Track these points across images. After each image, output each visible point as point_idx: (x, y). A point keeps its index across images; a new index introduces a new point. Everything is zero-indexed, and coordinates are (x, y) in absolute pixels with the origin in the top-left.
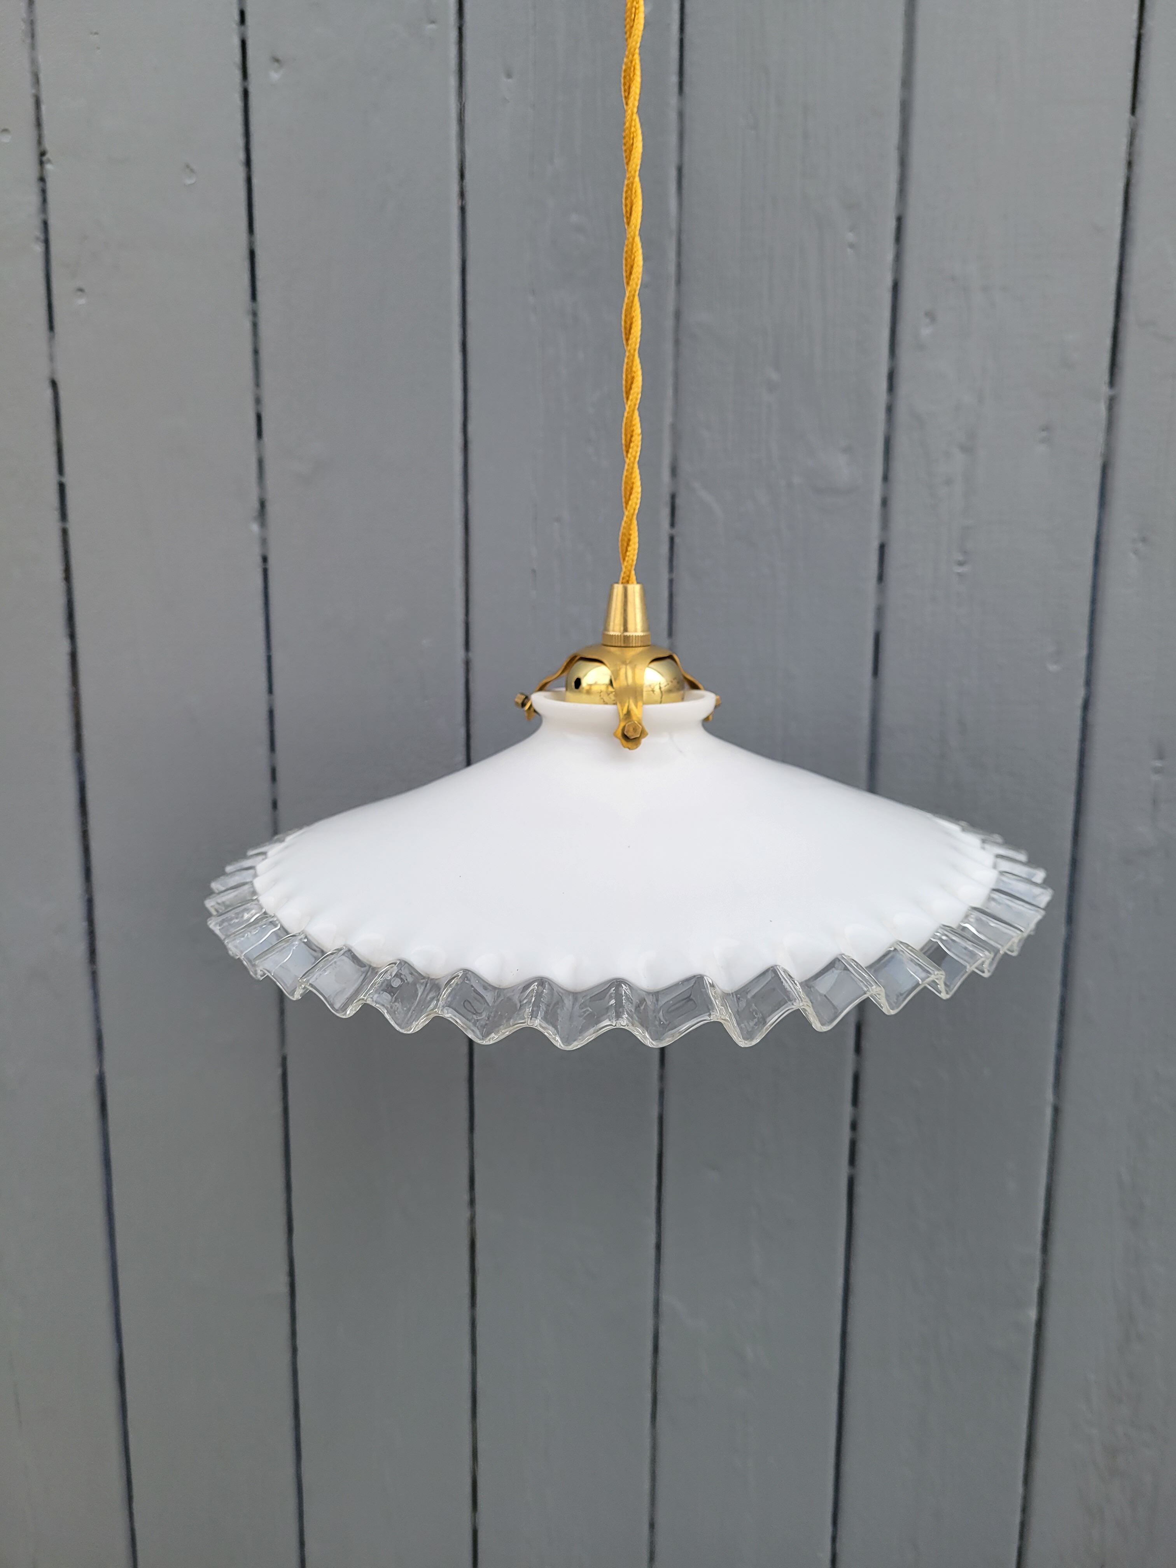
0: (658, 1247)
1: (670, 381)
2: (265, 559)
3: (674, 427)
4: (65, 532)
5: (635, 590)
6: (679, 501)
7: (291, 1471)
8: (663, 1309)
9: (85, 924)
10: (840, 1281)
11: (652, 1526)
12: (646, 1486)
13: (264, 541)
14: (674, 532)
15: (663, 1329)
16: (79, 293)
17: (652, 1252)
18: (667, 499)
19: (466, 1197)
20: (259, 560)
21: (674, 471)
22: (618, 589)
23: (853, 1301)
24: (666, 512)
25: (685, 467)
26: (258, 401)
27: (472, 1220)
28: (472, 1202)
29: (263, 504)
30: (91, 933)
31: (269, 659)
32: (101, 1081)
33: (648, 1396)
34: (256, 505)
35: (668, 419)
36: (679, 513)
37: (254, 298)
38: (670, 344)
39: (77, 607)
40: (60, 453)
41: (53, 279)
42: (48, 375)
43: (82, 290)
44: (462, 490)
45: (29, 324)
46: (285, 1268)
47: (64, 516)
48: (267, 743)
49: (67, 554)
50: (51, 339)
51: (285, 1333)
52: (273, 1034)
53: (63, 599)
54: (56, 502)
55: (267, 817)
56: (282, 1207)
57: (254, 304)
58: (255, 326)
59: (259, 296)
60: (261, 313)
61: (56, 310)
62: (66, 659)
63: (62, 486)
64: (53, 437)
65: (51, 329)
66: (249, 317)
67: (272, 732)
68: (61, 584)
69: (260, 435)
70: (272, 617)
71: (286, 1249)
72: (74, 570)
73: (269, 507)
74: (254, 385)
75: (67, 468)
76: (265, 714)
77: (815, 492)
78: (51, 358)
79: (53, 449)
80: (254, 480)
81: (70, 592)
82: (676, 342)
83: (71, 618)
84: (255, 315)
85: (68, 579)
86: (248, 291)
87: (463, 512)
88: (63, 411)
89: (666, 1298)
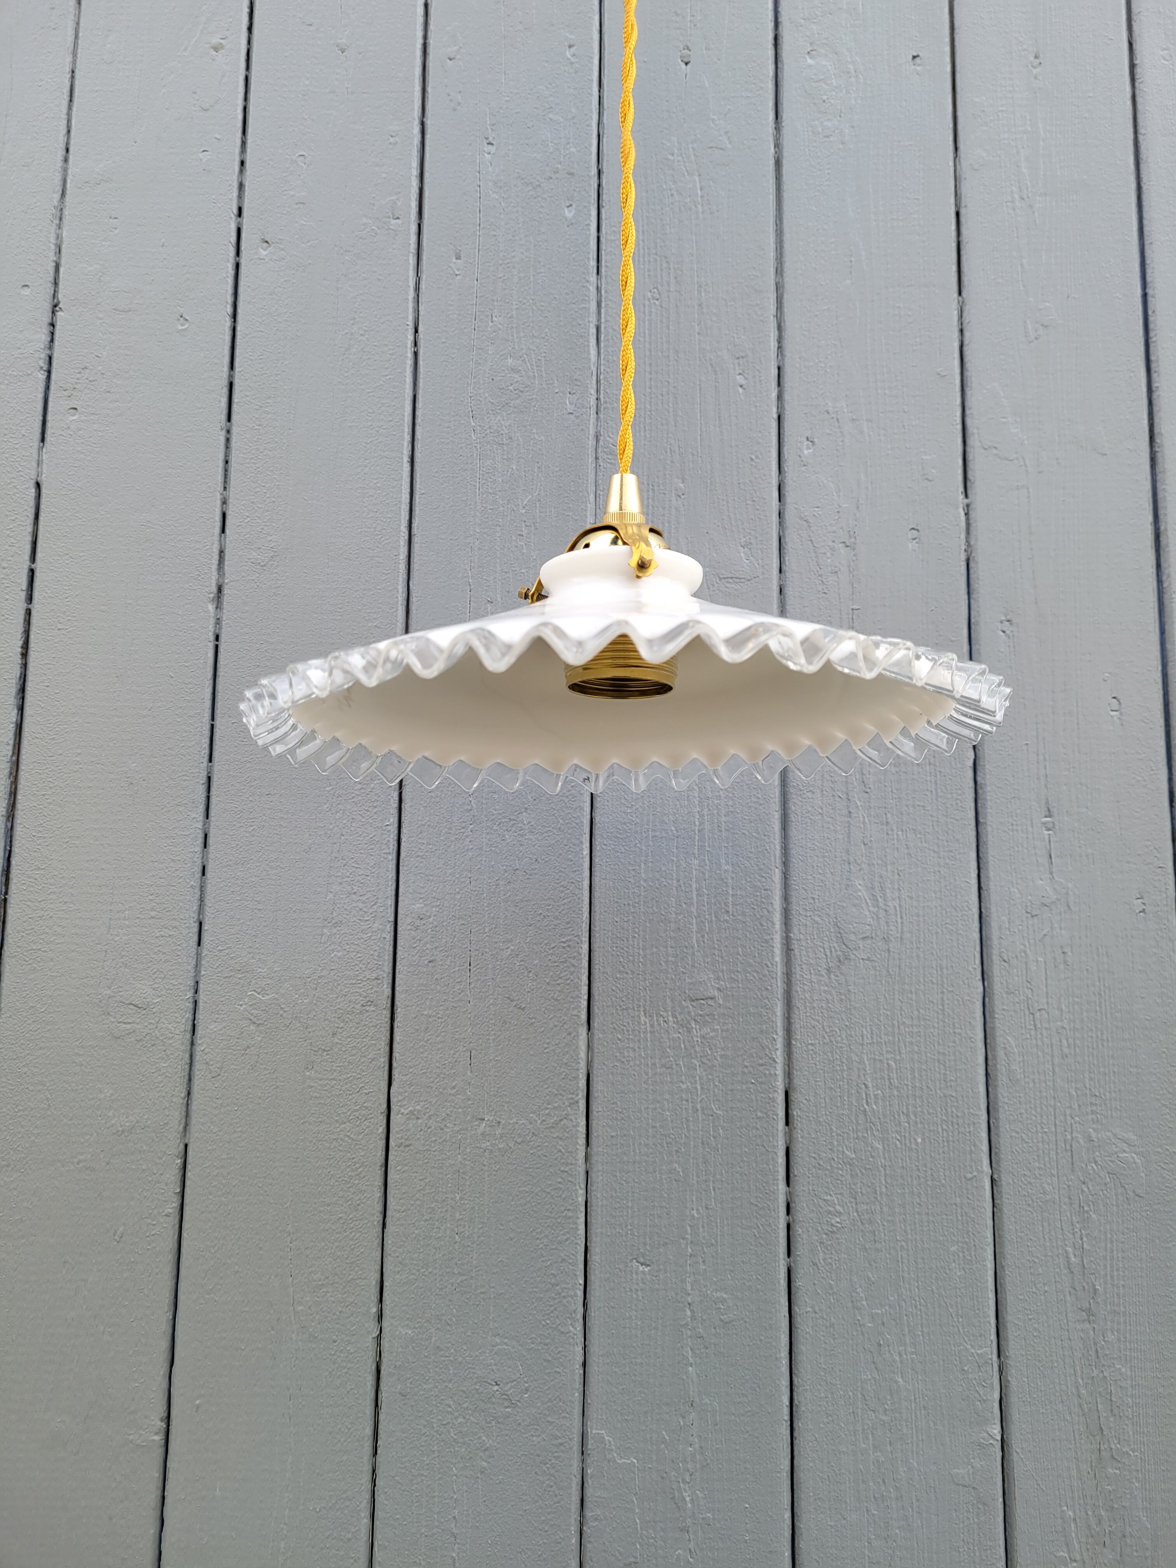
4: (29, 612)
13: (218, 622)
16: (72, 411)
20: (212, 638)
29: (220, 589)
31: (212, 728)
34: (215, 589)
37: (229, 419)
38: (591, 459)
39: (30, 677)
40: (34, 543)
41: (50, 399)
42: (34, 477)
43: (75, 409)
44: (405, 576)
45: (24, 435)
46: (162, 1410)
47: (30, 599)
48: (202, 808)
49: (27, 632)
50: (41, 449)
51: (153, 1498)
52: (177, 1115)
53: (17, 671)
54: (24, 585)
55: (195, 881)
56: (166, 1327)
57: (228, 424)
58: (228, 440)
59: (234, 417)
60: (235, 430)
61: (49, 425)
62: (12, 728)
63: (32, 572)
64: (30, 529)
65: (43, 440)
66: (224, 433)
67: (208, 798)
68: (18, 659)
69: (223, 530)
70: (219, 687)
71: (165, 1385)
72: (32, 645)
73: (226, 591)
74: (222, 488)
75: (39, 555)
76: (204, 780)
77: (720, 579)
78: (39, 463)
79: (29, 539)
80: (215, 567)
81: (25, 666)
82: (597, 458)
83: (22, 690)
84: (228, 432)
85: (25, 655)
86: (225, 412)
87: (405, 595)
88: (42, 506)
89: (593, 1431)
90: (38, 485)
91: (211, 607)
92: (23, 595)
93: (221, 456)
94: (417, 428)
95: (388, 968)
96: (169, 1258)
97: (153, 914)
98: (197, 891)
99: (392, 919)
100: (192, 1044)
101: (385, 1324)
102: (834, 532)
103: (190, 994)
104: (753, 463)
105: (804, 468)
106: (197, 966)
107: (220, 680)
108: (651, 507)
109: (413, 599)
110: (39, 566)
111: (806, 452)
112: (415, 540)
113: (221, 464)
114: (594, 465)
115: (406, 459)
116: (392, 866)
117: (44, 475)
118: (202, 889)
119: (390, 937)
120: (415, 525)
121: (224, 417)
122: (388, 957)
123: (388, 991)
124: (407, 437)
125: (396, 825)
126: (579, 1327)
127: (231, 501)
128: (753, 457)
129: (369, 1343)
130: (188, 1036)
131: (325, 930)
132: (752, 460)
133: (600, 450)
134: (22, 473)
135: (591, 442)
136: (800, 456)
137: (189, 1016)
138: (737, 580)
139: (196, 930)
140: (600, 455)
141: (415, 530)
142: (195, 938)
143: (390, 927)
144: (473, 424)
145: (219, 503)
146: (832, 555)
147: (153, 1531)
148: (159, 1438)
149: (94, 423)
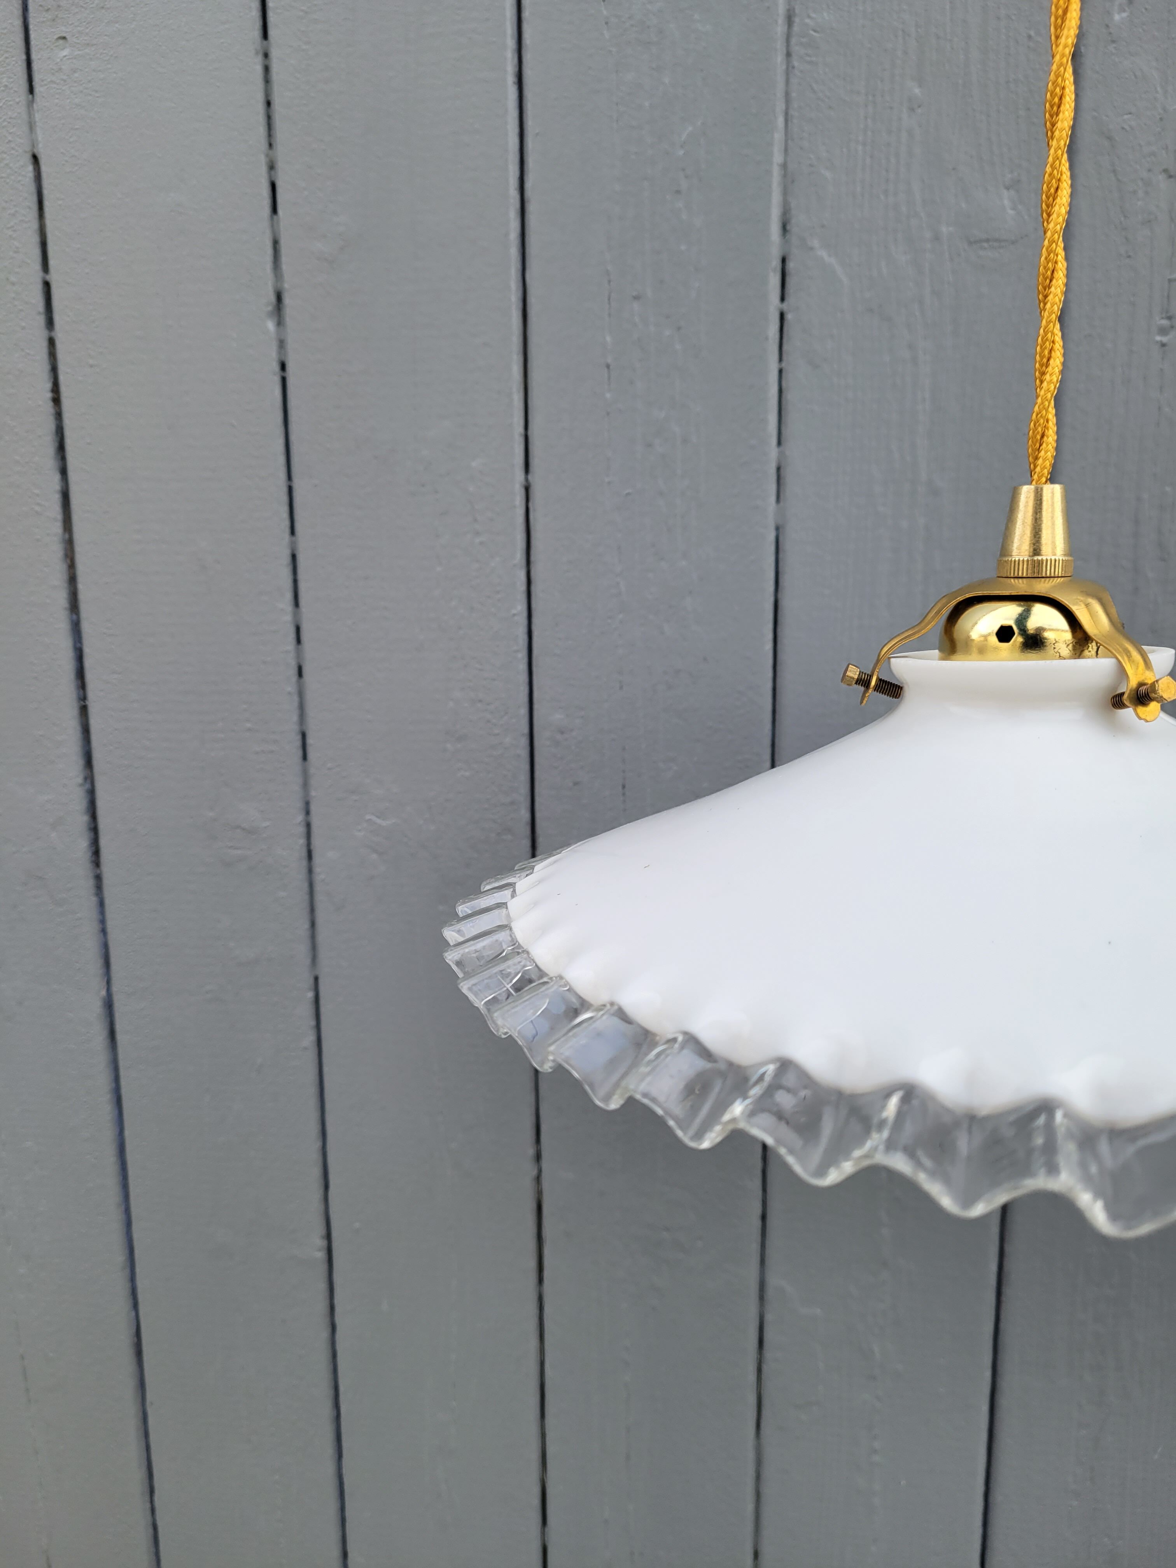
0: (764, 1217)
1: (780, 106)
2: (283, 367)
3: (784, 166)
4: (51, 342)
5: (1054, 494)
6: (791, 265)
7: (330, 1468)
8: (770, 1292)
9: (85, 819)
10: (994, 1267)
11: (756, 1555)
12: (750, 1507)
13: (281, 344)
14: (785, 306)
15: (769, 1317)
16: (61, 42)
17: (758, 1223)
18: (776, 263)
19: (531, 1151)
20: (276, 367)
21: (784, 228)
22: (1026, 493)
23: (1007, 1291)
24: (774, 280)
25: (799, 220)
26: (272, 167)
27: (538, 1179)
28: (538, 1157)
29: (279, 297)
30: (94, 829)
31: (290, 490)
32: (109, 1005)
33: (752, 1399)
34: (273, 298)
35: (778, 158)
36: (791, 282)
37: (265, 35)
38: (780, 58)
39: (68, 433)
40: (44, 245)
41: (31, 27)
42: (28, 148)
43: (64, 38)
44: (519, 266)
45: (6, 86)
46: (321, 1230)
47: (50, 323)
48: (289, 596)
49: (54, 370)
50: (31, 103)
51: (321, 1306)
52: (302, 950)
53: (51, 425)
54: (41, 306)
55: (291, 687)
56: (316, 1156)
57: (265, 42)
58: (267, 69)
59: (272, 32)
60: (274, 53)
61: (35, 66)
62: (57, 498)
63: (47, 285)
64: (35, 225)
65: (31, 90)
66: (260, 58)
67: (295, 582)
68: (49, 407)
69: (274, 210)
70: (293, 438)
71: (321, 1207)
72: (63, 389)
73: (287, 300)
74: (267, 146)
75: (52, 262)
76: (286, 559)
77: (970, 243)
78: (31, 126)
79: (35, 239)
80: (269, 266)
81: (59, 416)
82: (788, 55)
83: (61, 448)
84: (266, 55)
85: (56, 400)
86: (258, 24)
87: (520, 294)
88: (45, 192)
89: (774, 1280)
90: (35, 159)
91: (271, 325)
92: (41, 320)
93: (260, 97)
94: (526, 27)
95: (525, 789)
96: (312, 1091)
97: (248, 725)
98: (296, 698)
99: (526, 730)
100: (310, 871)
101: (545, 1164)
102: (1153, 154)
103: (300, 818)
104: (1031, 44)
105: (1111, 48)
106: (305, 785)
107: (293, 427)
108: (869, 133)
109: (532, 300)
110: (54, 277)
111: (1117, 17)
112: (531, 208)
113: (261, 107)
114: (784, 67)
115: (511, 79)
116: (523, 666)
117: (40, 145)
118: (301, 694)
119: (525, 753)
120: (528, 185)
121: (257, 33)
122: (525, 777)
123: (525, 815)
124: (511, 43)
125: (525, 614)
126: (758, 1182)
127: (280, 165)
128: (1032, 33)
129: (528, 1183)
130: (305, 863)
131: (449, 746)
132: (1030, 37)
133: (793, 41)
134: (13, 145)
135: (780, 28)
136: (1107, 26)
137: (302, 841)
138: (996, 244)
139: (298, 743)
140: (795, 49)
141: (528, 193)
142: (300, 753)
143: (524, 741)
144: (605, 12)
145: (264, 169)
146: (1147, 193)
147: (325, 1334)
148: (321, 1255)
149: (91, 59)
